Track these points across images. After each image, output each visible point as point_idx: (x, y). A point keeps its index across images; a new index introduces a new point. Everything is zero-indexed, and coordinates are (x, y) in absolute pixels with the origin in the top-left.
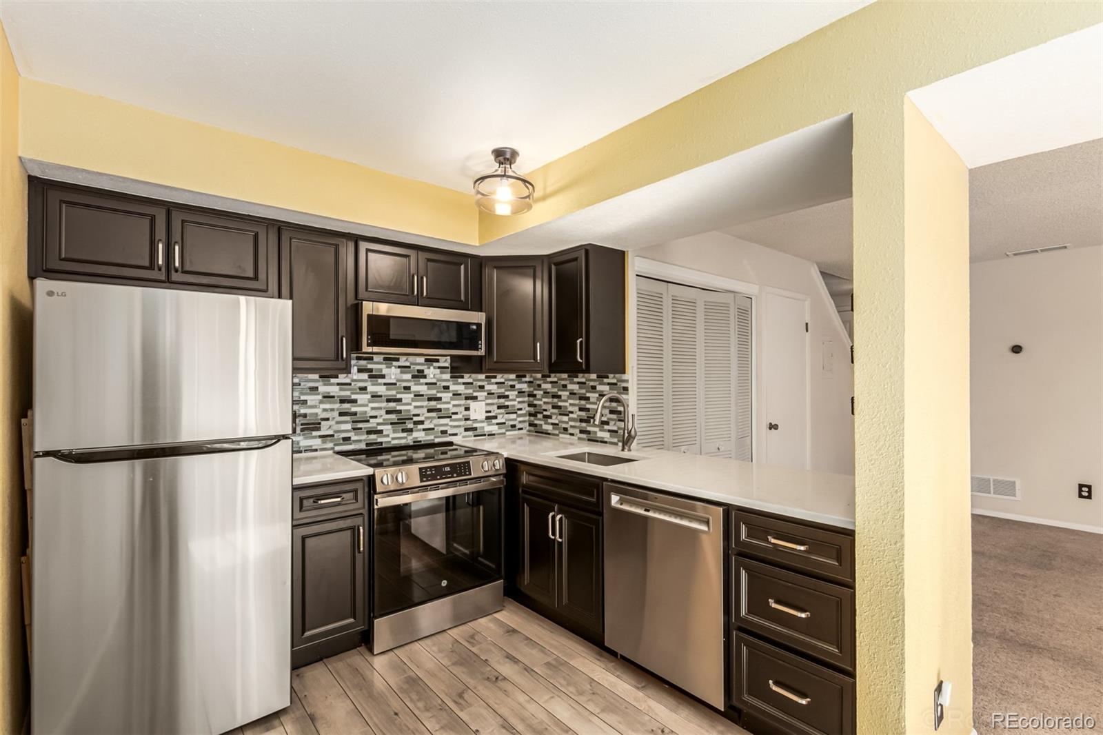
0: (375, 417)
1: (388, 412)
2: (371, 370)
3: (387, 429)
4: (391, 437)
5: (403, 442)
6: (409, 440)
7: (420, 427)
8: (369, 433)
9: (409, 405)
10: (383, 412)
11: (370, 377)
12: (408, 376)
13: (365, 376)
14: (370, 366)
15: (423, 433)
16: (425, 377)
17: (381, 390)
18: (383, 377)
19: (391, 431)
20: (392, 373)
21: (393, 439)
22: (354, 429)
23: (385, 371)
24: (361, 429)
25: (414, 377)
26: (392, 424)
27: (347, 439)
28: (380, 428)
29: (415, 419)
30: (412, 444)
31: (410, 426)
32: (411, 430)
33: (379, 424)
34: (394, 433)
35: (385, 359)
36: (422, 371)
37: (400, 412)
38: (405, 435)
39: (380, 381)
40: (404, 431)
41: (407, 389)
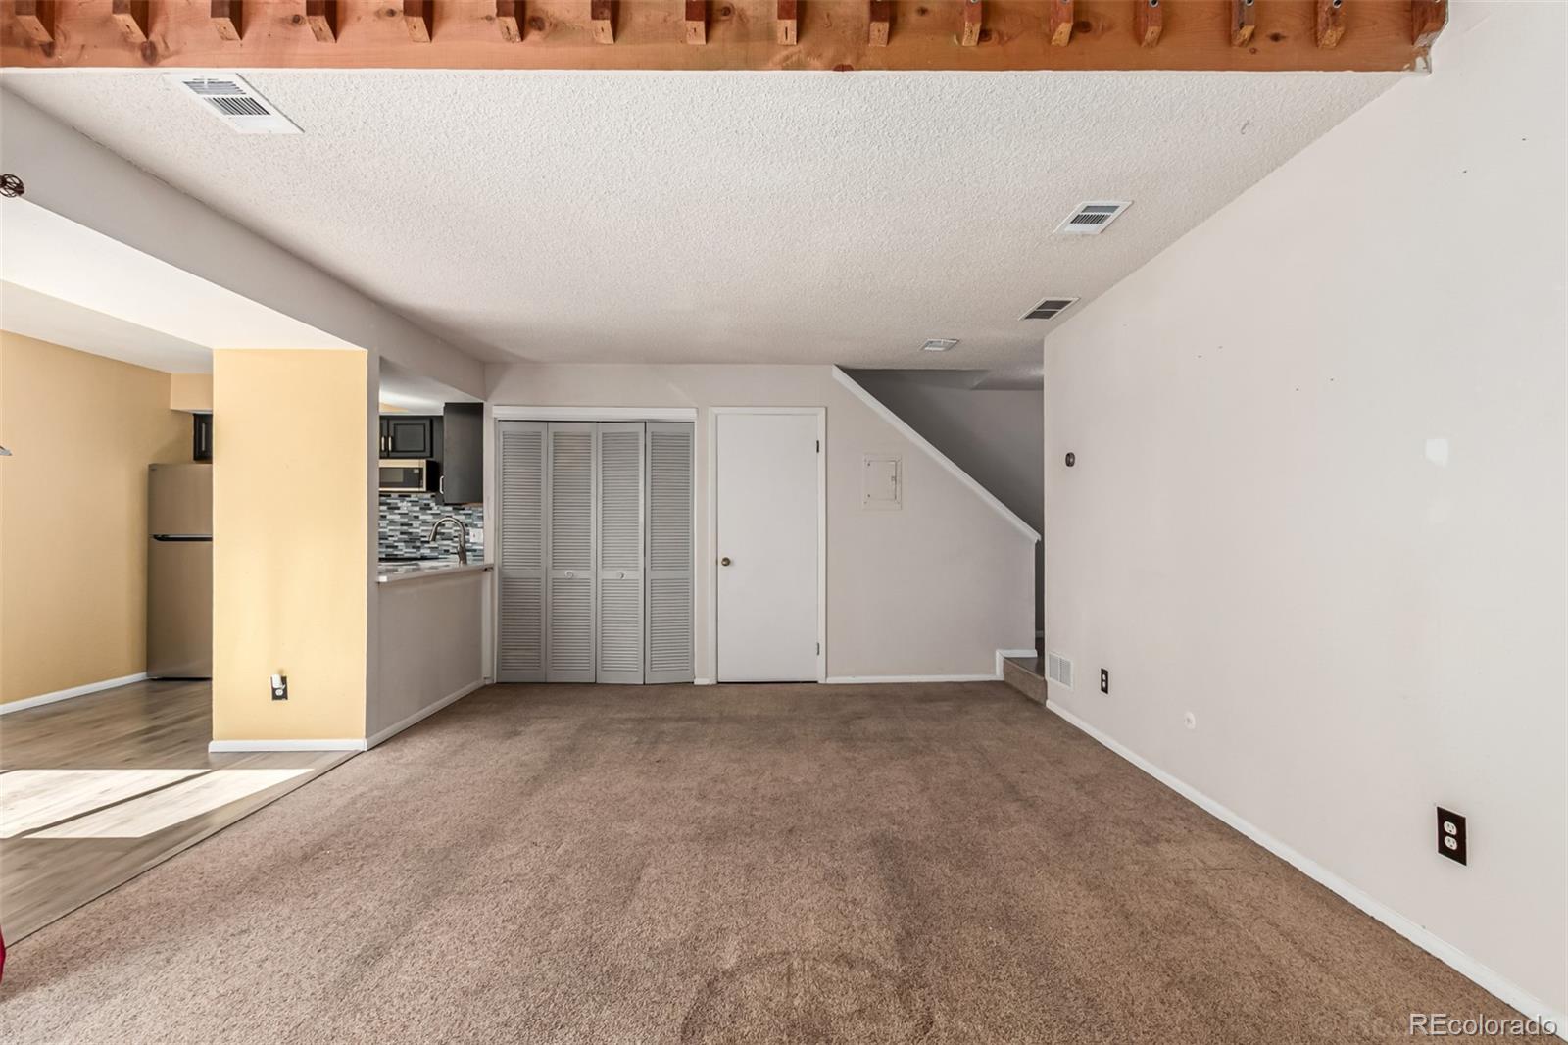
0: (392, 536)
1: (402, 534)
2: (389, 504)
3: (401, 545)
4: (403, 550)
5: (413, 555)
7: (427, 545)
8: (387, 547)
9: (418, 529)
10: (398, 533)
11: (389, 508)
12: (418, 508)
13: (384, 508)
14: (389, 501)
15: (429, 551)
16: (431, 509)
17: (397, 517)
18: (398, 508)
20: (404, 506)
23: (399, 505)
25: (421, 508)
26: (405, 542)
28: (396, 544)
29: (423, 539)
31: (419, 544)
32: (419, 548)
33: (395, 541)
35: (400, 496)
36: (429, 505)
37: (411, 533)
39: (396, 511)
40: (413, 547)
41: (417, 517)
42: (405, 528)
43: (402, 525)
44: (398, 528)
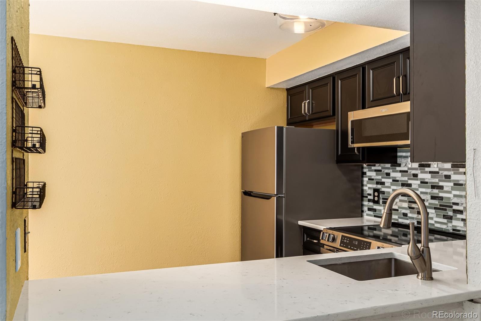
1: (433, 198)
5: (444, 227)
6: (448, 227)
7: (458, 216)
10: (429, 197)
19: (435, 215)
21: (436, 222)
22: (410, 208)
24: (413, 208)
26: (435, 208)
27: (405, 215)
29: (454, 207)
30: (451, 231)
31: (451, 213)
32: (450, 218)
34: (436, 217)
37: (441, 198)
38: (445, 221)
40: (445, 217)
41: (448, 177)
42: (436, 191)
43: (433, 187)
44: (429, 190)
